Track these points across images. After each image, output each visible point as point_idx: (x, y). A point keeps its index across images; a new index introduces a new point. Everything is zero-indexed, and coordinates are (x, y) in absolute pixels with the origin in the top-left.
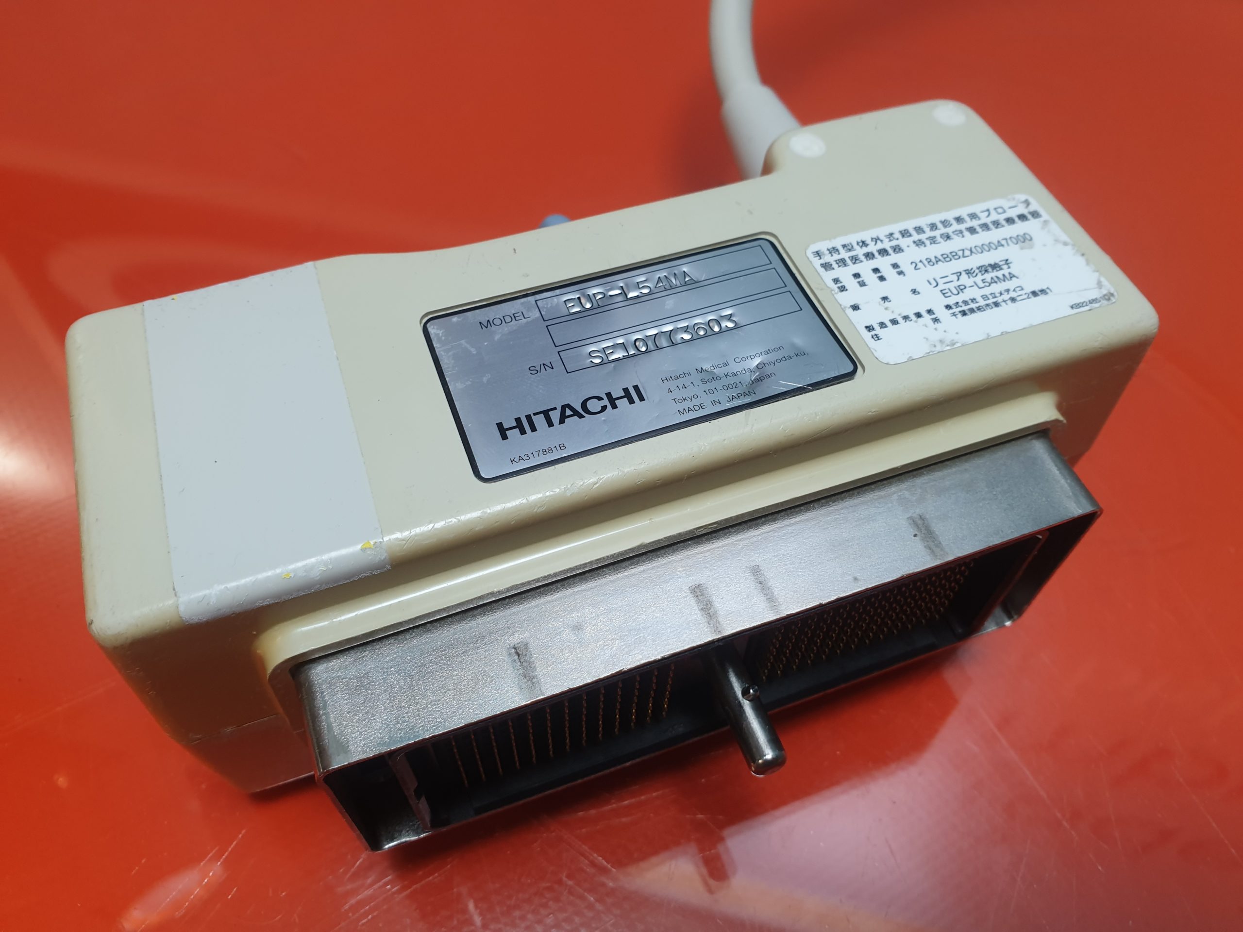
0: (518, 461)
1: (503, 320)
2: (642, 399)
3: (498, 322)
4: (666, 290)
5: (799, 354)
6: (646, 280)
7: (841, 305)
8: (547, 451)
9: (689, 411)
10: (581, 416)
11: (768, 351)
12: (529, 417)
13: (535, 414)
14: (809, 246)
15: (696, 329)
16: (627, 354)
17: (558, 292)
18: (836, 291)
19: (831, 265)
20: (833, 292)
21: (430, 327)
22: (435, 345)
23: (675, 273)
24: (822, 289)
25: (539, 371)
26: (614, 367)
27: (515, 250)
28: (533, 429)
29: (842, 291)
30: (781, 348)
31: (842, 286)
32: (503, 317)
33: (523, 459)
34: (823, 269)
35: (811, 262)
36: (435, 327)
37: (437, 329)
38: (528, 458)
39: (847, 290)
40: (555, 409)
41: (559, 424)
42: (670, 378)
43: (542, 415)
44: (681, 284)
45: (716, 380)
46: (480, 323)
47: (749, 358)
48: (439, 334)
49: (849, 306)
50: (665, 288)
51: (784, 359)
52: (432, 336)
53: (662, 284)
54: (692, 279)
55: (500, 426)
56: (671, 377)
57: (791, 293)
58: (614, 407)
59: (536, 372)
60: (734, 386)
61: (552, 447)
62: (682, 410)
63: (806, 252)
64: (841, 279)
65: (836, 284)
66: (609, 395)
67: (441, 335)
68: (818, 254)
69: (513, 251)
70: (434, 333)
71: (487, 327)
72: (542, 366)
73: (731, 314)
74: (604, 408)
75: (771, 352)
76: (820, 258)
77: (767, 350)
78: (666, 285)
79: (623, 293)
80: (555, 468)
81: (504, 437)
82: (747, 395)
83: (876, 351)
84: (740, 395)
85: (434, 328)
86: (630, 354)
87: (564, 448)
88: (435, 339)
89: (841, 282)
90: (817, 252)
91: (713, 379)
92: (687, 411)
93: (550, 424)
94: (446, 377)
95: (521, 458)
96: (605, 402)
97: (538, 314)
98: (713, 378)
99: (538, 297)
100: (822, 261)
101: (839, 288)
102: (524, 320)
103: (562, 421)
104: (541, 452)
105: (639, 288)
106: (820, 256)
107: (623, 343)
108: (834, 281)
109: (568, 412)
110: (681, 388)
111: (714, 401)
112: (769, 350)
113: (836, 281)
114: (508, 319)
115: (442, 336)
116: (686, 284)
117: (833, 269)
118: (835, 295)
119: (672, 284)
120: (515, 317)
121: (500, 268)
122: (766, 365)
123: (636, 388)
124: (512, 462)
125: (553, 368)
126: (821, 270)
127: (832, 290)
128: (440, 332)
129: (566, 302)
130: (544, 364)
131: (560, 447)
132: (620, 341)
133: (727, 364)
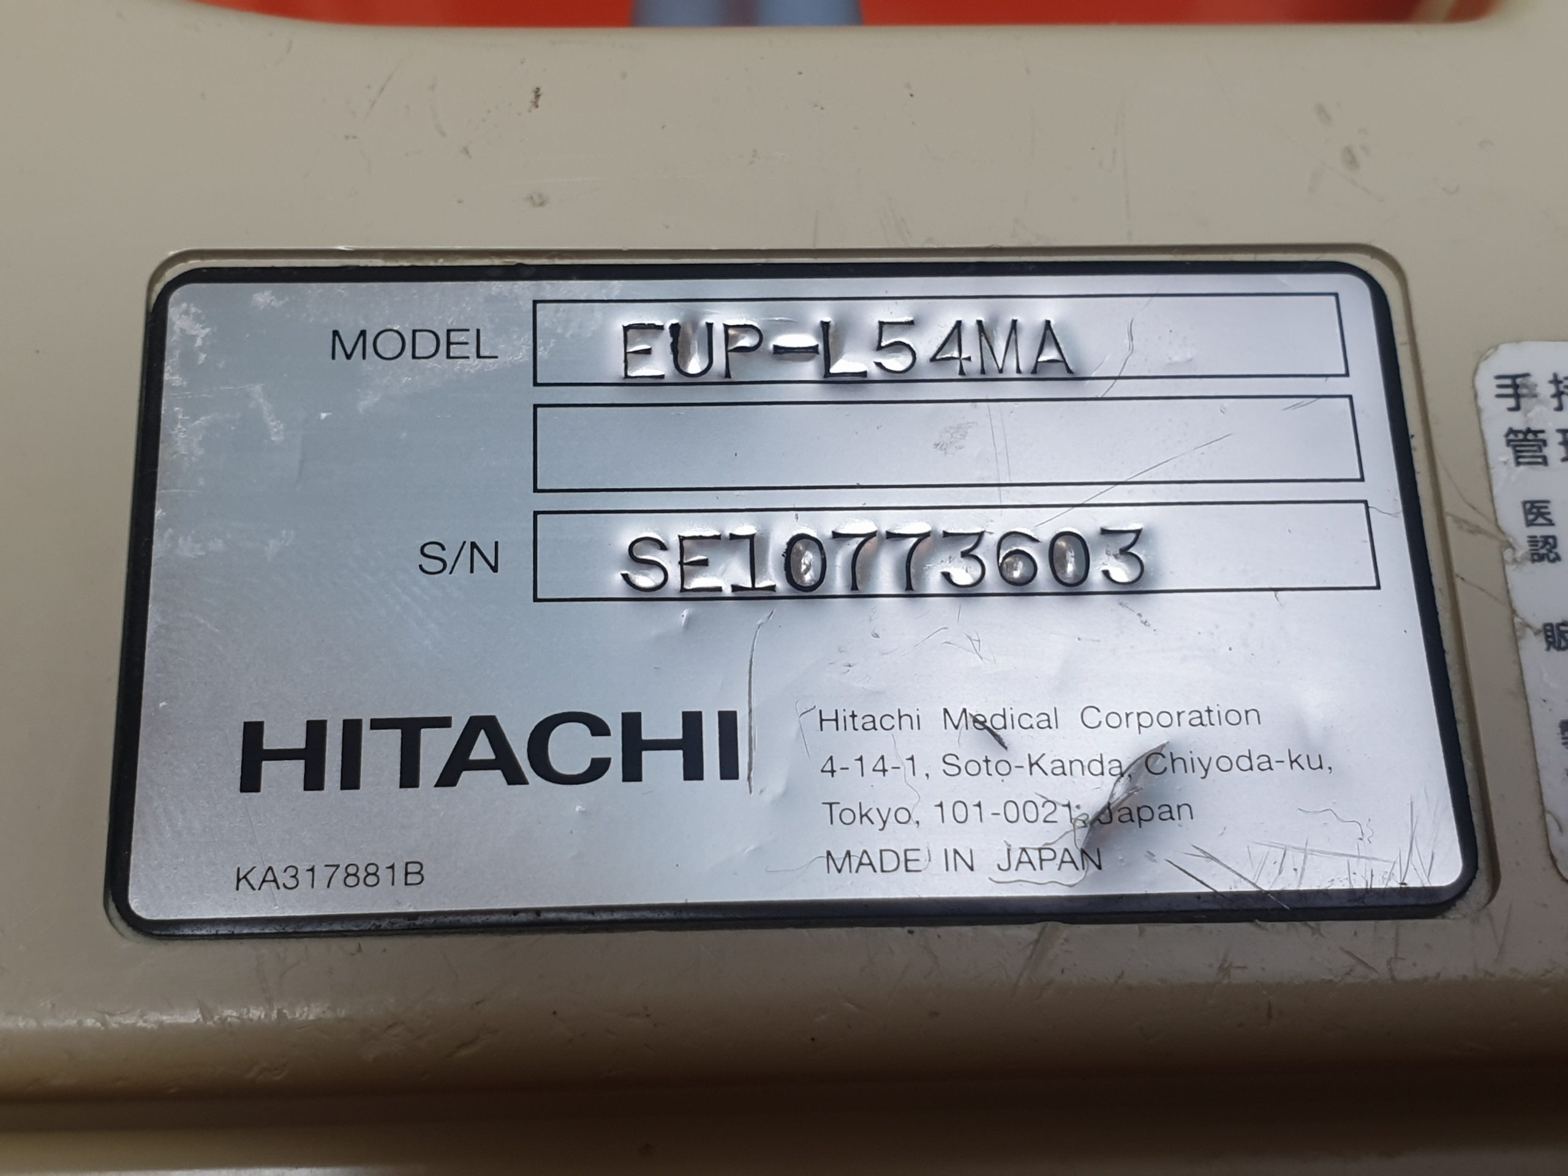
0: (257, 887)
1: (408, 344)
2: (729, 770)
3: (389, 345)
4: (964, 377)
5: (1303, 761)
6: (911, 323)
7: (1514, 612)
8: (362, 874)
9: (861, 864)
10: (515, 777)
11: (1205, 715)
12: (352, 729)
13: (376, 724)
14: (1496, 348)
15: (1003, 554)
16: (749, 585)
17: (617, 287)
18: (1520, 554)
19: (1544, 443)
20: (1508, 554)
21: (178, 303)
22: (166, 377)
23: (1014, 322)
24: (1476, 530)
25: (448, 569)
26: (689, 619)
27: (537, 93)
28: (350, 779)
29: (1541, 558)
30: (1253, 716)
31: (1546, 538)
32: (414, 332)
33: (275, 881)
34: (1508, 454)
35: (1479, 411)
36: (193, 310)
37: (197, 318)
38: (291, 883)
39: (1558, 558)
40: (444, 722)
41: (436, 786)
42: (849, 720)
43: (398, 732)
44: (1019, 371)
45: (992, 770)
46: (336, 333)
47: (1133, 718)
48: (193, 338)
49: (1539, 625)
50: (962, 372)
51: (1245, 763)
52: (172, 340)
53: (956, 354)
54: (1064, 361)
55: (253, 732)
56: (853, 716)
57: (1367, 508)
58: (632, 772)
59: (440, 565)
60: (1043, 813)
61: (383, 867)
62: (839, 855)
63: (1475, 371)
64: (1556, 512)
65: (1530, 524)
66: (631, 722)
67: (199, 342)
68: (1516, 386)
69: (532, 96)
70: (182, 330)
71: (348, 357)
72: (467, 548)
73: (1138, 532)
74: (599, 768)
75: (1215, 720)
76: (1517, 408)
77: (1203, 710)
78: (969, 359)
79: (821, 348)
80: (360, 950)
81: (250, 782)
82: (1073, 862)
83: (1561, 829)
84: (1051, 855)
85: (186, 312)
86: (757, 586)
87: (418, 879)
88: (177, 353)
89: (1551, 523)
90: (1514, 377)
91: (983, 765)
92: (855, 863)
93: (409, 777)
94: (157, 503)
95: (270, 877)
96: (612, 747)
97: (524, 354)
98: (987, 761)
99: (550, 288)
100: (1517, 421)
101: (1533, 540)
102: (474, 361)
103: (448, 778)
104: (340, 874)
105: (879, 348)
106: (1517, 396)
107: (751, 537)
108: (1527, 512)
109: (482, 749)
110: (868, 769)
111: (956, 852)
112: (1209, 711)
113: (1536, 511)
114: (426, 346)
115: (201, 349)
116: (1037, 373)
117: (1545, 462)
118: (1510, 569)
119: (989, 362)
120: (449, 343)
121: (466, 151)
122: (1179, 764)
123: (728, 721)
124: (239, 880)
125: (495, 569)
126: (1501, 454)
127: (1510, 546)
128: (201, 333)
129: (630, 332)
130: (474, 545)
131: (407, 874)
132: (744, 527)
133: (1053, 723)
